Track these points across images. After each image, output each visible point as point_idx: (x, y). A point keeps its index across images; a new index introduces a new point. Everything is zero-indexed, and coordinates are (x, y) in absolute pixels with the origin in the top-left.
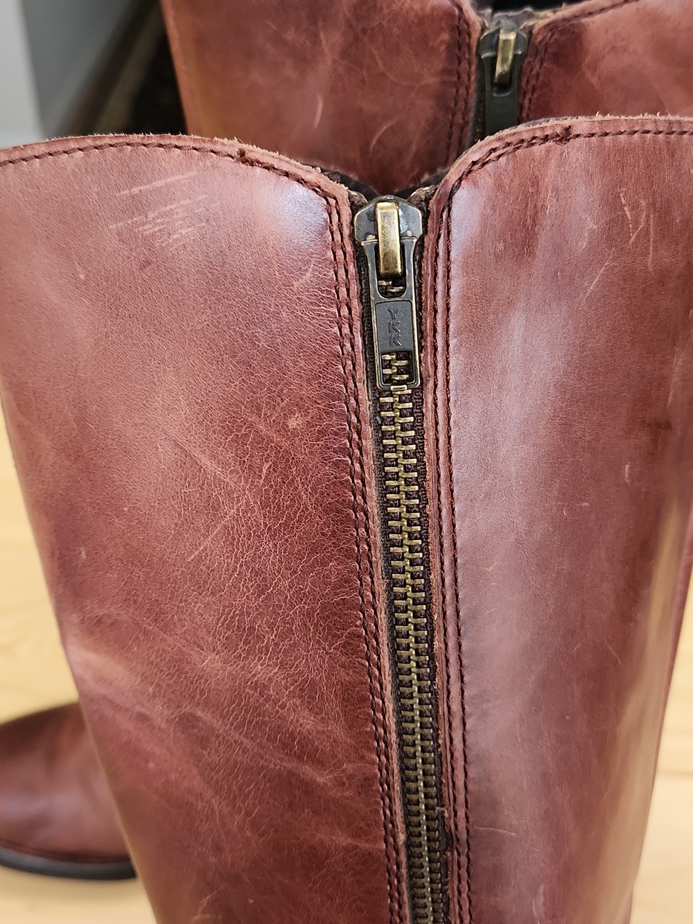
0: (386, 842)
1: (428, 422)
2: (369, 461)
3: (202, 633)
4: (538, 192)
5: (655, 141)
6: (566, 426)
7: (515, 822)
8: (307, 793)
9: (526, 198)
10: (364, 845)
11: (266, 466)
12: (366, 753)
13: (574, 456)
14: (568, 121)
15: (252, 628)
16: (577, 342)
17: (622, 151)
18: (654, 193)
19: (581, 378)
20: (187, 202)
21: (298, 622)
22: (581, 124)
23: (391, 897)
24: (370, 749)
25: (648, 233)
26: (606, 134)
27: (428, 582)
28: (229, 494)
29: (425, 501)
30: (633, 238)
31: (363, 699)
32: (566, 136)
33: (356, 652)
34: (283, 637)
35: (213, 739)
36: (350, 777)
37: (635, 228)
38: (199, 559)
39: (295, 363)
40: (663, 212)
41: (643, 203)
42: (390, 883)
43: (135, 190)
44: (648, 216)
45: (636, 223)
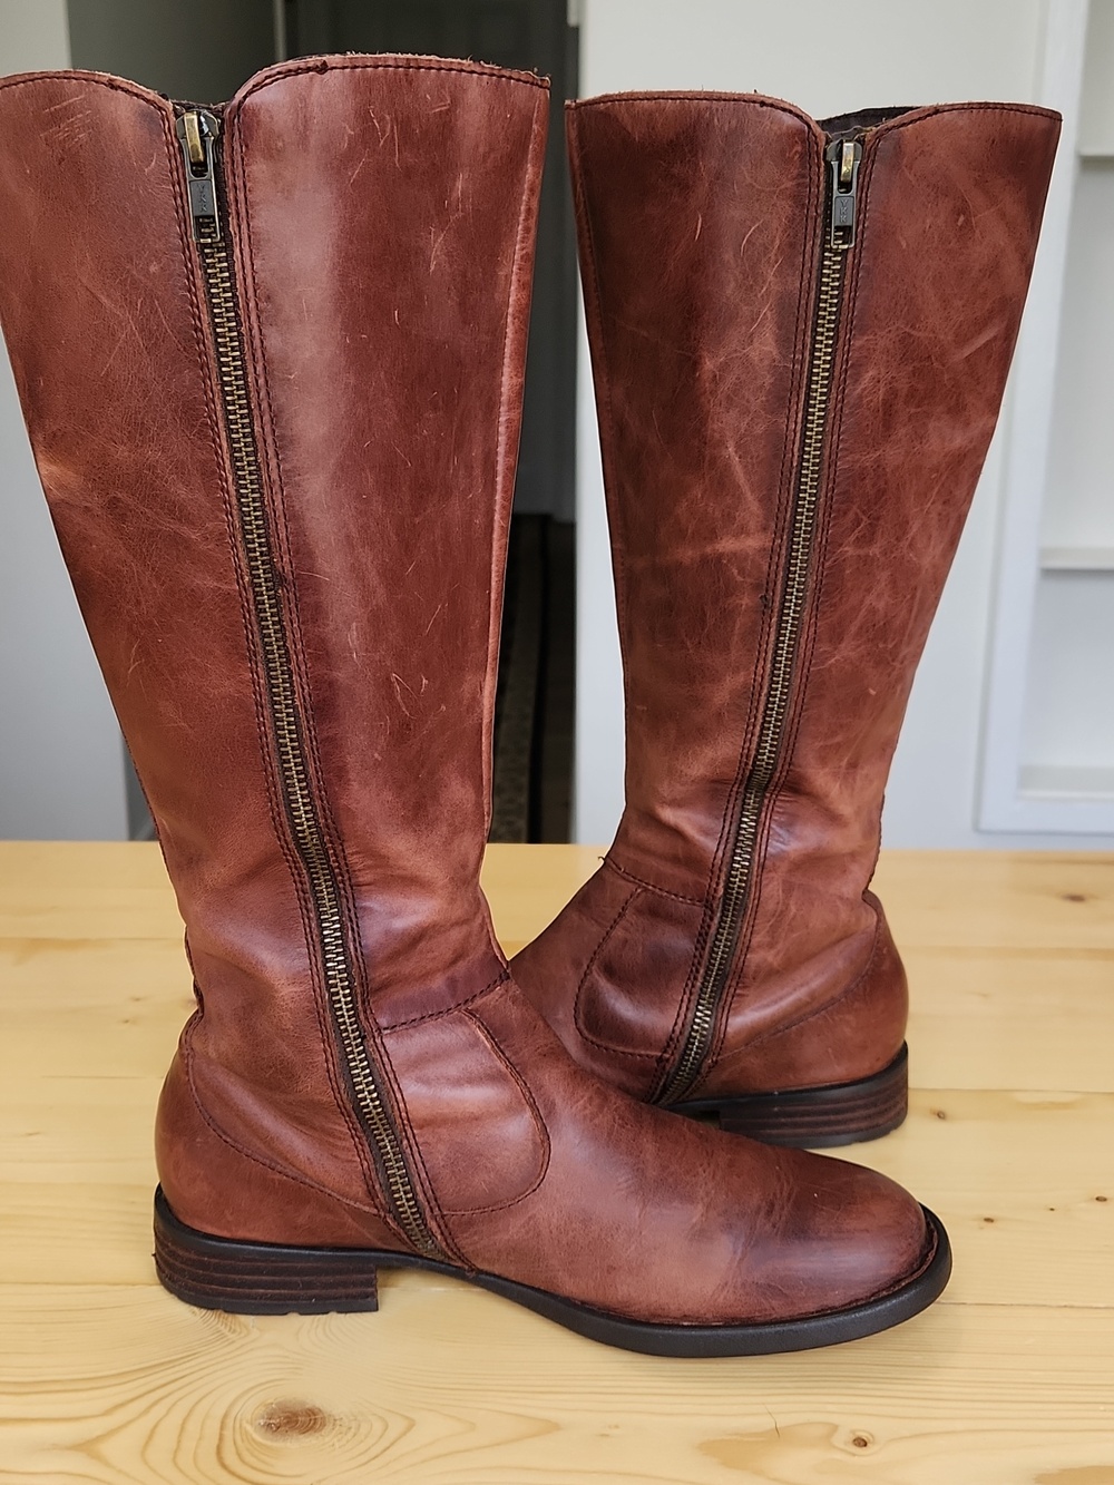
0: (238, 584)
1: (238, 267)
2: (201, 295)
3: (114, 431)
4: (306, 107)
5: (395, 74)
6: (343, 277)
7: (328, 570)
8: (186, 548)
9: (296, 110)
10: (225, 587)
11: (140, 301)
12: (219, 514)
13: (351, 299)
14: (326, 58)
15: (143, 423)
16: (347, 215)
17: (369, 80)
18: (396, 111)
19: (351, 242)
20: (80, 116)
21: (169, 417)
22: (334, 59)
23: (246, 628)
24: (221, 510)
25: (393, 137)
26: (356, 67)
27: (246, 382)
28: (120, 323)
29: (239, 324)
30: (382, 142)
31: (214, 472)
32: (323, 69)
33: (206, 436)
34: (161, 428)
35: (129, 513)
36: (211, 533)
37: (383, 135)
38: (107, 375)
39: (150, 225)
40: (404, 125)
41: (388, 117)
42: (245, 617)
43: (52, 109)
44: (392, 127)
45: (384, 132)
